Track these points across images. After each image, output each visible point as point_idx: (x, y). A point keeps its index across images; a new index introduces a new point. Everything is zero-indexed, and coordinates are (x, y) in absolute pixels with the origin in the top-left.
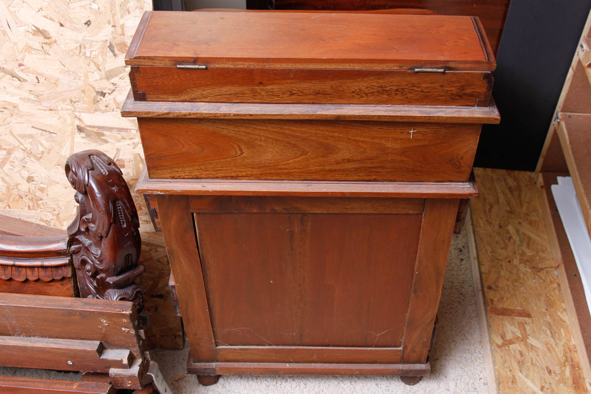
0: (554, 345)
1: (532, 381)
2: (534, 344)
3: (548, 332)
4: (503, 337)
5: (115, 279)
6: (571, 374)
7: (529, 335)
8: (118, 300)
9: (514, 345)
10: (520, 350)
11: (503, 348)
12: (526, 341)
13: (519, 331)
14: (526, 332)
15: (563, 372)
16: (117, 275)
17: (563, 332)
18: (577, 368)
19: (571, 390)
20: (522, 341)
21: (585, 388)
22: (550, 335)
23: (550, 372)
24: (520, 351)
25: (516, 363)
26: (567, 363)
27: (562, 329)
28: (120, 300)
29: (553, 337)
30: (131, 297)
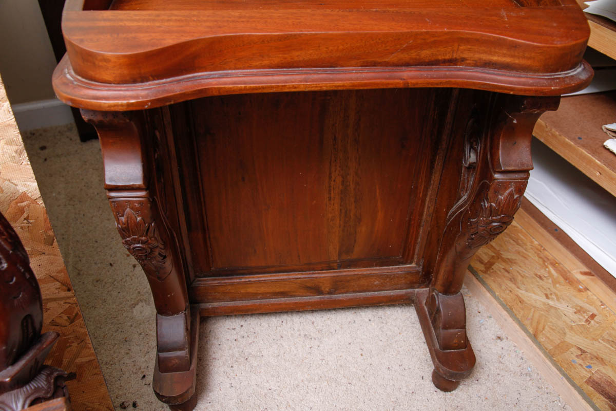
0: (524, 251)
1: (534, 293)
2: (509, 257)
3: (512, 242)
4: (481, 262)
5: (12, 370)
6: (557, 273)
7: (499, 251)
8: (26, 407)
9: (495, 265)
10: (503, 267)
11: (489, 272)
12: (501, 257)
13: (490, 251)
14: (495, 249)
15: (549, 272)
16: (13, 363)
17: (522, 237)
18: (557, 265)
19: (568, 287)
20: (498, 258)
21: (576, 279)
22: (514, 243)
23: (540, 277)
24: (503, 269)
25: (509, 282)
26: (546, 264)
27: (519, 234)
28: (31, 404)
29: (518, 244)
30: (48, 393)
